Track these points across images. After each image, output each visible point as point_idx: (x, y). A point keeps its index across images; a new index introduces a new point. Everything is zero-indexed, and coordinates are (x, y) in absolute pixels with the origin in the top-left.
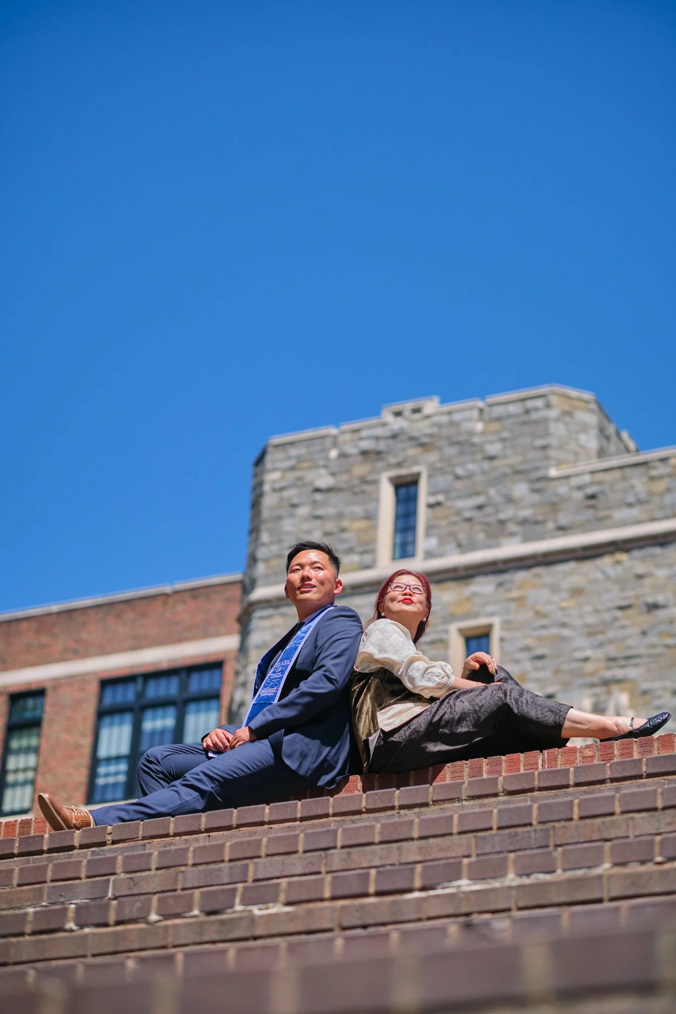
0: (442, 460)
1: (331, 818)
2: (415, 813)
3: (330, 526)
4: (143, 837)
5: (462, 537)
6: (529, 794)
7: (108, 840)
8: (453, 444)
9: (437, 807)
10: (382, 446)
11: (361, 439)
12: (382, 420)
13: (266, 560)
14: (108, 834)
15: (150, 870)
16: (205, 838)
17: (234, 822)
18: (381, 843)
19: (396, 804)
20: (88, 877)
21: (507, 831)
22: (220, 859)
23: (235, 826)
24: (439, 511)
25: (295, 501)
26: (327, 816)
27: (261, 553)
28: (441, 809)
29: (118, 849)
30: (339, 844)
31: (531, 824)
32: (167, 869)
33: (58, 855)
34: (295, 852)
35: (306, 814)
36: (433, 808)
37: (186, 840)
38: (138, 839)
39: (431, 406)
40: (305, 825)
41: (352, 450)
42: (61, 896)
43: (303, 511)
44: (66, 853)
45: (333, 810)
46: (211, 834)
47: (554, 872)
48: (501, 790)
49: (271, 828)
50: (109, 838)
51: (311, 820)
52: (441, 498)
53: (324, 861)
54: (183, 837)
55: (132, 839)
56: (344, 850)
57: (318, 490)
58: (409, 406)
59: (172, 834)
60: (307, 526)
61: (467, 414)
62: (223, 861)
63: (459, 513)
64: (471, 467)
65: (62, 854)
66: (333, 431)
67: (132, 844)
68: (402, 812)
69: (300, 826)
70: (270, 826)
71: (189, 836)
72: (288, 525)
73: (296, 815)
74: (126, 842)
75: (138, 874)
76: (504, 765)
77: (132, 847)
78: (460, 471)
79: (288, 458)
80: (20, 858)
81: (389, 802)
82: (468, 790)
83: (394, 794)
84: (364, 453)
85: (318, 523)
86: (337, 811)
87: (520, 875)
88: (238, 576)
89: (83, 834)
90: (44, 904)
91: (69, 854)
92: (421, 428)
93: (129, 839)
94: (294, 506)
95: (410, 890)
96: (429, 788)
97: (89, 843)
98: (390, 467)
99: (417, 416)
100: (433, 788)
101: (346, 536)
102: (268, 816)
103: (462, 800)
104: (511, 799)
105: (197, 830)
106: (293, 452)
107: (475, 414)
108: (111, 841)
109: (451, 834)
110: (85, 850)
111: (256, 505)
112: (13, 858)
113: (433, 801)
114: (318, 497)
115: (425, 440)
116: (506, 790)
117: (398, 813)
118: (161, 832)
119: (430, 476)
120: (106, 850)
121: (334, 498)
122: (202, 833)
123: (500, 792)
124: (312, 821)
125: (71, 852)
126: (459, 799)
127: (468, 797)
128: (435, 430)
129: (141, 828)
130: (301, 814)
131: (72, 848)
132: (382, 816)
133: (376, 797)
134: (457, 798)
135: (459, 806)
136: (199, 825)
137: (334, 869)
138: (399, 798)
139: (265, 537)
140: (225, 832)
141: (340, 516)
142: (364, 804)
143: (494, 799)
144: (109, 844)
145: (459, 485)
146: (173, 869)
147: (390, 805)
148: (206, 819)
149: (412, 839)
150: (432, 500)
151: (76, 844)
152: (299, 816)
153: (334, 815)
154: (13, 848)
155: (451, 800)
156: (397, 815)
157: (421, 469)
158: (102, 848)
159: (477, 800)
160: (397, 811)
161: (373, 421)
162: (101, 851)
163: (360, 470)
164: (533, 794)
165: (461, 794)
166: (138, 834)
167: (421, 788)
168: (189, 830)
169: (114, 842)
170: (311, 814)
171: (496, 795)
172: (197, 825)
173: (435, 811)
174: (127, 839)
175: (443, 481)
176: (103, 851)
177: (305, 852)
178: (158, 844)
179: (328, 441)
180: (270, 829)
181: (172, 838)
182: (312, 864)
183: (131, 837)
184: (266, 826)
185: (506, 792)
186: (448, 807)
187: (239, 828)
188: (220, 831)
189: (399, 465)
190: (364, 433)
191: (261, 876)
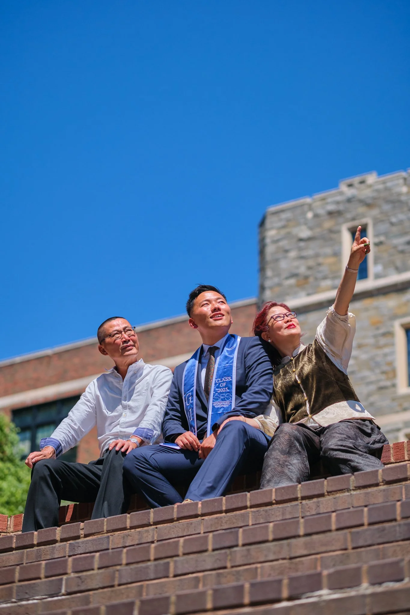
0: (382, 213)
1: (249, 510)
2: (314, 502)
3: (311, 263)
4: (107, 531)
5: (399, 263)
6: (404, 483)
7: (81, 534)
8: (387, 201)
9: (331, 497)
10: (341, 207)
11: (327, 203)
12: (340, 190)
13: (271, 288)
14: (81, 529)
15: (93, 569)
16: (153, 529)
17: (175, 516)
18: (274, 540)
19: (299, 496)
20: (47, 577)
21: (376, 526)
22: (147, 559)
23: (176, 519)
24: (382, 247)
25: (287, 247)
26: (245, 508)
27: (268, 283)
28: (335, 498)
29: (89, 541)
30: (240, 542)
31: (395, 520)
32: (106, 569)
33: (45, 548)
34: (206, 551)
35: (230, 507)
36: (328, 498)
37: (139, 532)
38: (103, 532)
39: (372, 178)
40: (229, 516)
41: (321, 212)
42: (26, 593)
43: (293, 254)
44: (51, 546)
45: (251, 503)
46: (158, 526)
47: (401, 580)
48: (381, 480)
49: (203, 519)
50: (82, 532)
51: (233, 511)
52: (382, 238)
53: (229, 558)
54: (138, 530)
55: (99, 532)
56: (245, 548)
57: (301, 240)
58: (356, 180)
59: (128, 527)
60: (296, 263)
61: (396, 182)
62: (149, 560)
63: (395, 247)
64: (401, 216)
65: (48, 546)
66: (308, 200)
67: (99, 536)
68: (304, 502)
69: (225, 517)
70: (203, 518)
71: (142, 529)
72: (283, 264)
73: (222, 508)
74: (94, 536)
75: (84, 574)
76: (392, 452)
77: (99, 539)
78: (394, 220)
79: (280, 220)
80: (17, 551)
81: (293, 495)
82: (355, 482)
83: (297, 488)
84: (331, 214)
85: (302, 262)
86: (253, 503)
87: (373, 584)
88: (253, 300)
89: (62, 531)
90: (14, 600)
91: (52, 547)
92: (366, 193)
93: (97, 533)
94: (287, 251)
95: (279, 601)
96: (324, 481)
97: (67, 537)
98: (347, 221)
99: (362, 186)
100: (327, 482)
101: (322, 268)
102: (200, 509)
103: (351, 490)
104: (389, 487)
105: (147, 523)
106: (284, 216)
107: (401, 181)
108: (83, 535)
109: (330, 531)
110: (65, 543)
111: (262, 252)
112: (12, 551)
113: (328, 492)
114: (302, 244)
115: (369, 201)
116: (385, 480)
117: (301, 503)
118: (121, 526)
119: (375, 225)
120: (79, 542)
121: (312, 244)
122: (151, 525)
123: (380, 483)
124: (235, 513)
125: (54, 545)
126: (348, 489)
127: (355, 487)
128: (375, 194)
129: (105, 524)
130: (226, 507)
131: (54, 542)
132: (288, 506)
133: (283, 491)
134: (347, 489)
135: (348, 495)
136: (149, 519)
137: (237, 564)
138: (301, 491)
139: (269, 273)
140: (169, 524)
141: (317, 256)
142: (274, 497)
143: (375, 489)
144: (82, 538)
145: (394, 229)
146: (111, 568)
147: (294, 497)
148: (154, 514)
149: (299, 536)
150: (377, 240)
151: (58, 538)
152: (224, 508)
153: (251, 507)
154: (12, 543)
155: (341, 490)
156: (300, 504)
157: (368, 220)
158: (77, 541)
159: (362, 490)
160: (300, 501)
161: (333, 192)
162: (76, 543)
163: (328, 224)
164: (407, 482)
165: (349, 485)
166: (103, 528)
167: (317, 482)
168: (140, 524)
169: (86, 536)
170: (234, 506)
171: (377, 485)
172: (147, 520)
173: (329, 500)
174: (95, 533)
175: (383, 227)
176: (78, 543)
177: (214, 550)
178: (119, 535)
179: (306, 208)
180: (203, 521)
181: (129, 531)
182: (220, 560)
183: (98, 531)
184: (199, 518)
185: (385, 482)
186: (339, 497)
187: (179, 521)
188: (165, 524)
189: (353, 219)
190: (329, 200)
191: (179, 572)
